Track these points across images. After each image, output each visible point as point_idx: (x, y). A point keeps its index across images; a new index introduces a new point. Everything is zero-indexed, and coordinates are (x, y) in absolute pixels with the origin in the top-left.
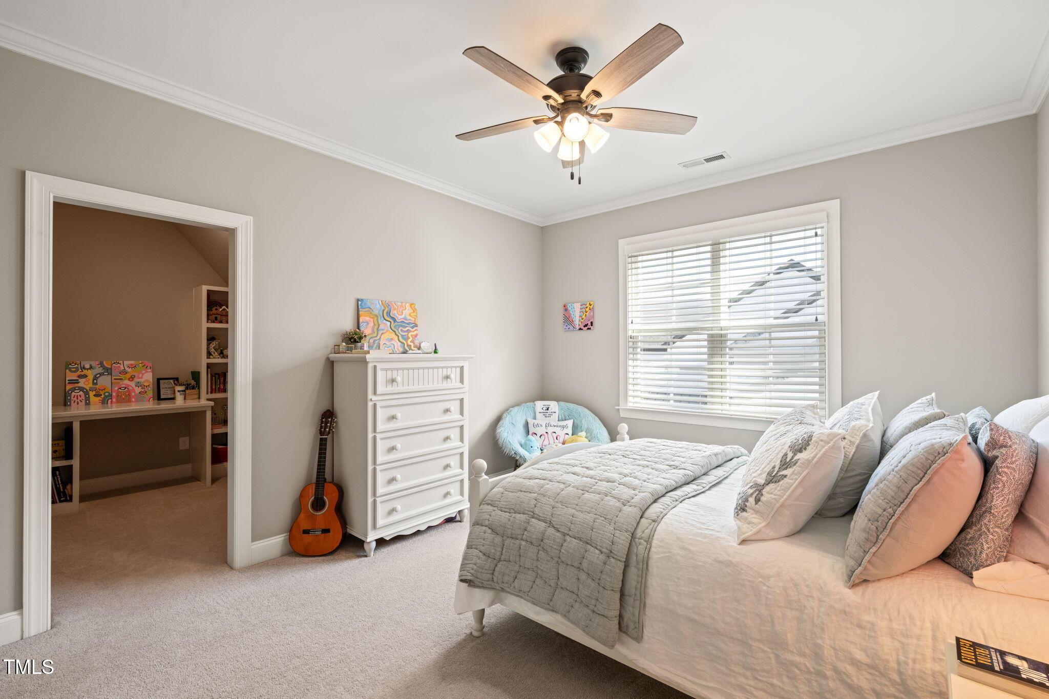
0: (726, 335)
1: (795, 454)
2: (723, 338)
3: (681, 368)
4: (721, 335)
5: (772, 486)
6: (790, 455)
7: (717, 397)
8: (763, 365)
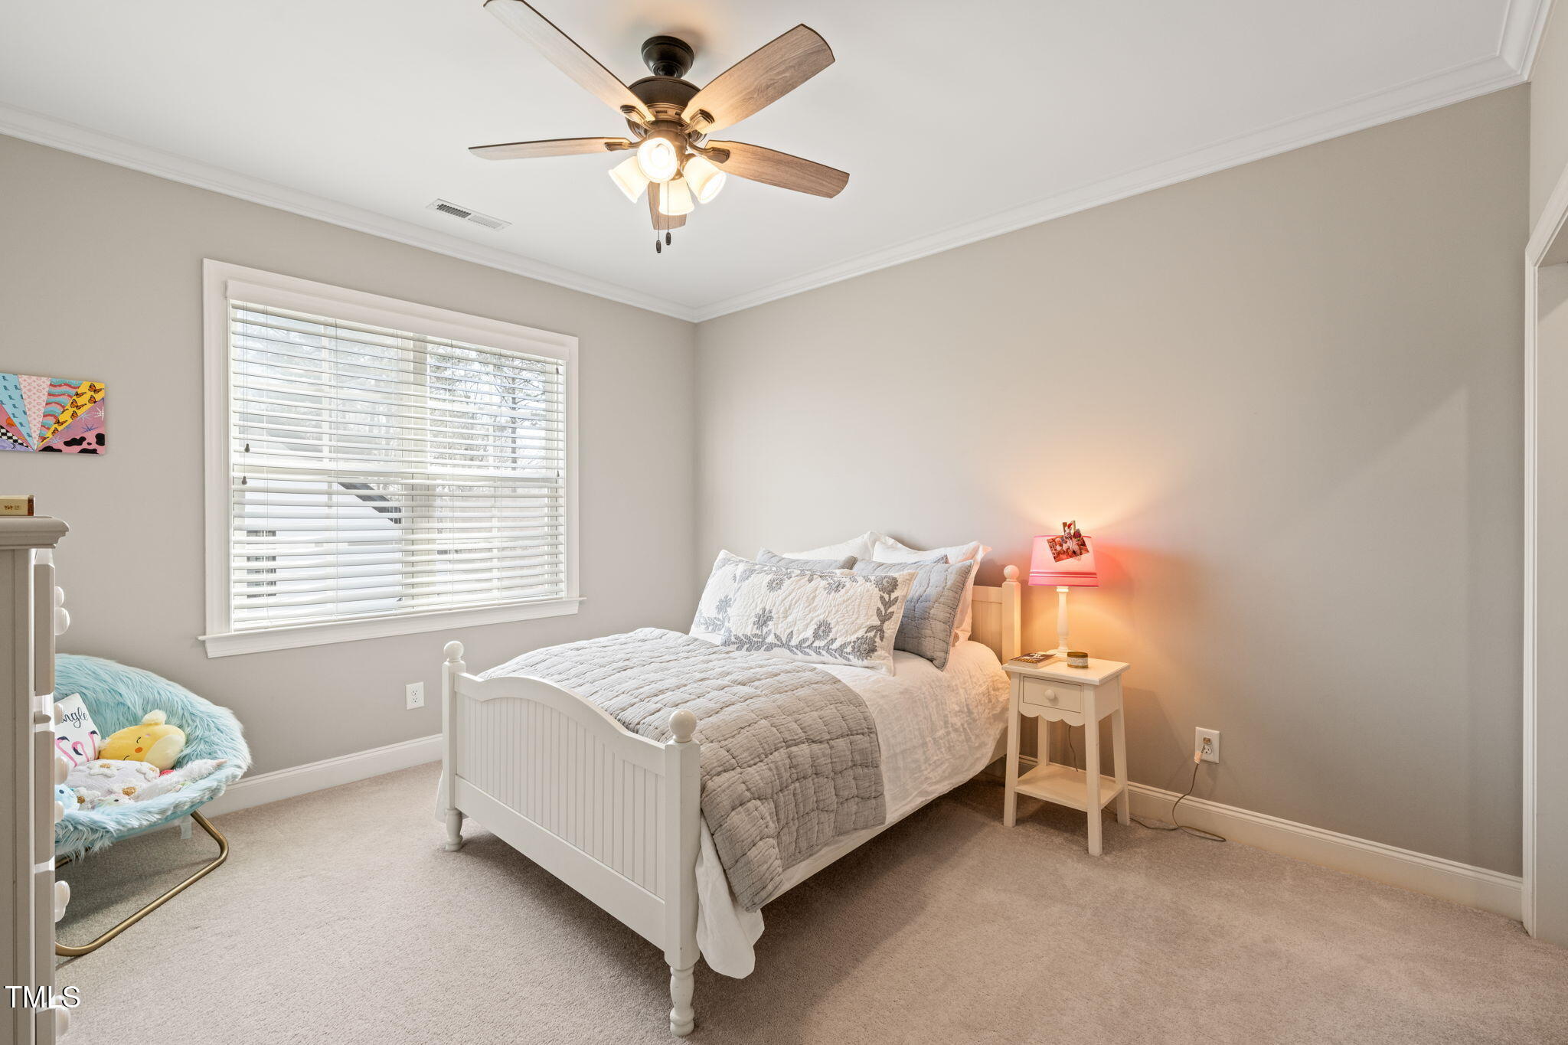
0: (435, 486)
1: (890, 595)
2: (430, 492)
3: (352, 542)
4: (428, 487)
5: (887, 623)
6: (886, 596)
7: (422, 584)
8: (485, 531)
